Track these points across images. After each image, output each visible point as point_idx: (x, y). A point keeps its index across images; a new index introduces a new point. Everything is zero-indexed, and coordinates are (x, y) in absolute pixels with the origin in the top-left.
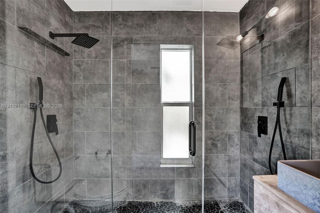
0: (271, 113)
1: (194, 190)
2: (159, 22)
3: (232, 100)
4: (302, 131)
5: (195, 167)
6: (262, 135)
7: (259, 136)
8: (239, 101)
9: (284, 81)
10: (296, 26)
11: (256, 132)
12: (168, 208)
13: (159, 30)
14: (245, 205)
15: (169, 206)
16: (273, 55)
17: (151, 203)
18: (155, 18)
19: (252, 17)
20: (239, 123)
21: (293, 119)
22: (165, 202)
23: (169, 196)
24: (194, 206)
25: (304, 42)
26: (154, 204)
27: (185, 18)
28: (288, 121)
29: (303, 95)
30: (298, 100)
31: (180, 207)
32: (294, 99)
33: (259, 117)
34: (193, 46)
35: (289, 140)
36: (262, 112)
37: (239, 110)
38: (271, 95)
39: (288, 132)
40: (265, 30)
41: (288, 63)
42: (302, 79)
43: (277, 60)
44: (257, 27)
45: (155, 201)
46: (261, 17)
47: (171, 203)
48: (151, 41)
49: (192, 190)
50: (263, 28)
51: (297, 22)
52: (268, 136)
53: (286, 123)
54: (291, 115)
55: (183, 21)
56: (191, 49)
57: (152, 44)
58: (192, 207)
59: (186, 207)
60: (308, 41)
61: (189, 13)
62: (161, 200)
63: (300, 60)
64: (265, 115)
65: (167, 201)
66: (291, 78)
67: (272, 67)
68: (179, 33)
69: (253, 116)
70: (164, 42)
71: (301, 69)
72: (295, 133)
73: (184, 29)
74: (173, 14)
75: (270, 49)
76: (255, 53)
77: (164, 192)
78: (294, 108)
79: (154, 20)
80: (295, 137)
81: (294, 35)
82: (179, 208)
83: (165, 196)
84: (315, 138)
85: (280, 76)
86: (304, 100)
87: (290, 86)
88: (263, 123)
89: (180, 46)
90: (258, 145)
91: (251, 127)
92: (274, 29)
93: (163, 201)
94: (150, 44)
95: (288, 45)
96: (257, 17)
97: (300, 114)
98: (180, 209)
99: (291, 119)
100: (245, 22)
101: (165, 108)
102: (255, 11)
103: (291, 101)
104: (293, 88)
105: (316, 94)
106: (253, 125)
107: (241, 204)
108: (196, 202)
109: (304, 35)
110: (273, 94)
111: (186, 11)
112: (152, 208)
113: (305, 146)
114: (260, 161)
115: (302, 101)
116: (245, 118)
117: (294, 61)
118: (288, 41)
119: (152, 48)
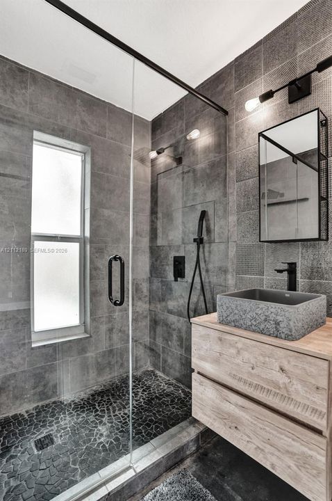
0: (190, 252)
1: (91, 371)
2: (31, 89)
3: (141, 236)
4: (220, 269)
5: (91, 337)
6: (179, 279)
7: (176, 280)
8: (148, 238)
9: (204, 214)
10: (215, 157)
11: (171, 276)
12: (52, 412)
13: (31, 103)
14: (157, 372)
15: (53, 409)
16: (192, 184)
17: (15, 417)
18: (24, 79)
19: (168, 133)
20: (147, 268)
21: (212, 256)
22: (43, 406)
23: (50, 393)
24: (93, 395)
25: (222, 175)
26: (22, 415)
27: (78, 101)
28: (207, 259)
29: (221, 230)
30: (216, 236)
31: (72, 403)
32: (212, 235)
33: (175, 257)
34: (89, 149)
35: (207, 280)
36: (178, 251)
37: (148, 250)
38: (189, 230)
39: (207, 271)
40: (184, 152)
41: (207, 194)
42: (220, 213)
43: (196, 191)
44: (175, 147)
45: (24, 411)
46: (179, 136)
47: (54, 403)
48: (15, 117)
49: (88, 373)
50: (181, 149)
51: (216, 153)
52: (185, 280)
53: (205, 261)
54: (210, 252)
55: (76, 104)
56: (85, 154)
57: (16, 124)
58: (91, 397)
59: (82, 400)
60: (226, 175)
61: (86, 96)
62: (35, 405)
63: (219, 193)
64: (182, 254)
65: (47, 402)
66: (210, 212)
67: (191, 197)
68: (68, 121)
69: (166, 257)
70: (42, 129)
71: (220, 203)
72: (213, 272)
73: (77, 117)
74: (59, 86)
75: (188, 177)
76: (170, 178)
77: (39, 389)
78: (213, 245)
79: (23, 82)
80: (213, 276)
81: (213, 166)
82: (71, 406)
83: (43, 395)
84: (231, 274)
85: (200, 209)
86: (222, 235)
87: (209, 220)
88: (179, 264)
89: (69, 144)
90: (174, 292)
91: (164, 271)
92: (194, 154)
93: (38, 406)
94: (13, 123)
95: (208, 175)
96: (175, 135)
97: (219, 251)
98: (73, 406)
99: (209, 257)
100: (158, 137)
101: (38, 245)
102: (172, 126)
103: (210, 236)
104: (212, 222)
105: (232, 230)
106: (167, 268)
107: (152, 371)
108: (94, 388)
109: (222, 168)
110: (191, 229)
111: (82, 91)
112: (20, 423)
113: (223, 284)
114: (176, 311)
115: (220, 237)
116: (156, 261)
117: (213, 193)
118: (208, 171)
119: (16, 132)
